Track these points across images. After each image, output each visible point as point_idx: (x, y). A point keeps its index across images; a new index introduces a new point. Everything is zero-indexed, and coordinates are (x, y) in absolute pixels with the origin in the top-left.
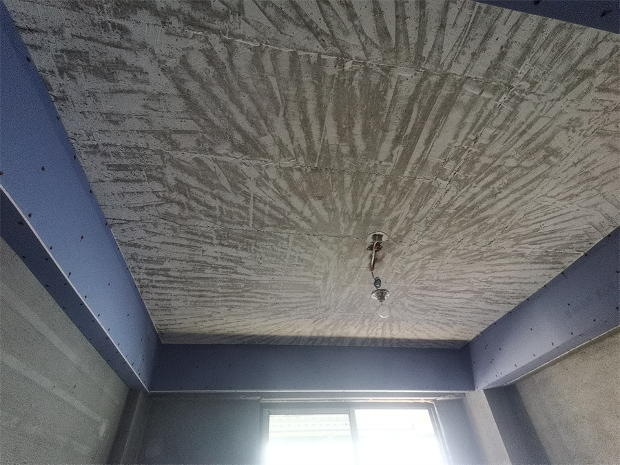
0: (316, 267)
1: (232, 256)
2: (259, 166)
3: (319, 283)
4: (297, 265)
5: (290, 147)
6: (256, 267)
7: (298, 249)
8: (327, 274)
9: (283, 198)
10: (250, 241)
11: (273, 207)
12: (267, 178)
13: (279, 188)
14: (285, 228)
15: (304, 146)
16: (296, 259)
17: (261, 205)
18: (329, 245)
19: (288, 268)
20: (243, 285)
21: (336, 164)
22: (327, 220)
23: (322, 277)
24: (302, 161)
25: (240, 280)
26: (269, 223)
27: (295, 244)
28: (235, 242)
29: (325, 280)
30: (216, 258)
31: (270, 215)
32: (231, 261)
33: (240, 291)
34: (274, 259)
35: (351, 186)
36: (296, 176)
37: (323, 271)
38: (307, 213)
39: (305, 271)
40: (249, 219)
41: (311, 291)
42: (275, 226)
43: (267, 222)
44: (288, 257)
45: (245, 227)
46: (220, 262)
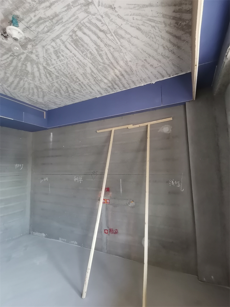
0: (54, 48)
1: (83, 77)
2: (40, 85)
3: (64, 38)
4: (63, 56)
5: (26, 83)
6: (82, 68)
7: (54, 62)
8: (53, 40)
9: (40, 77)
10: (68, 76)
11: (47, 77)
12: (40, 83)
13: (39, 80)
14: (50, 71)
15: (22, 81)
16: (59, 59)
17: (51, 80)
18: (37, 54)
19: (69, 58)
20: (101, 67)
21: (14, 74)
22: (29, 63)
23: (58, 41)
24: (26, 79)
25: (97, 69)
26: (54, 75)
27: (52, 65)
28: (74, 79)
29: (58, 37)
30: (89, 80)
31: (51, 76)
32: (86, 76)
33: (106, 66)
34: (69, 66)
35: (11, 67)
36: (31, 78)
37: (53, 44)
38: (36, 69)
39: (63, 51)
40: (60, 80)
41: (77, 36)
42: (53, 74)
43: (55, 76)
44: (63, 62)
45: (64, 79)
46: (90, 78)
